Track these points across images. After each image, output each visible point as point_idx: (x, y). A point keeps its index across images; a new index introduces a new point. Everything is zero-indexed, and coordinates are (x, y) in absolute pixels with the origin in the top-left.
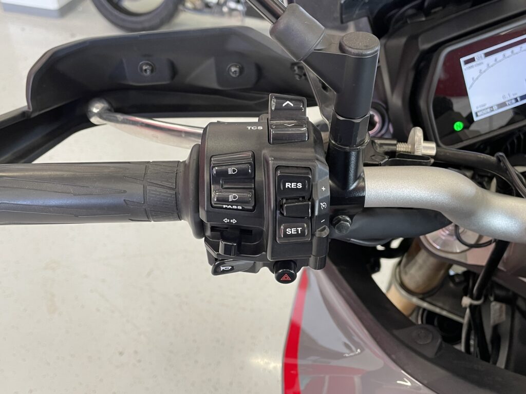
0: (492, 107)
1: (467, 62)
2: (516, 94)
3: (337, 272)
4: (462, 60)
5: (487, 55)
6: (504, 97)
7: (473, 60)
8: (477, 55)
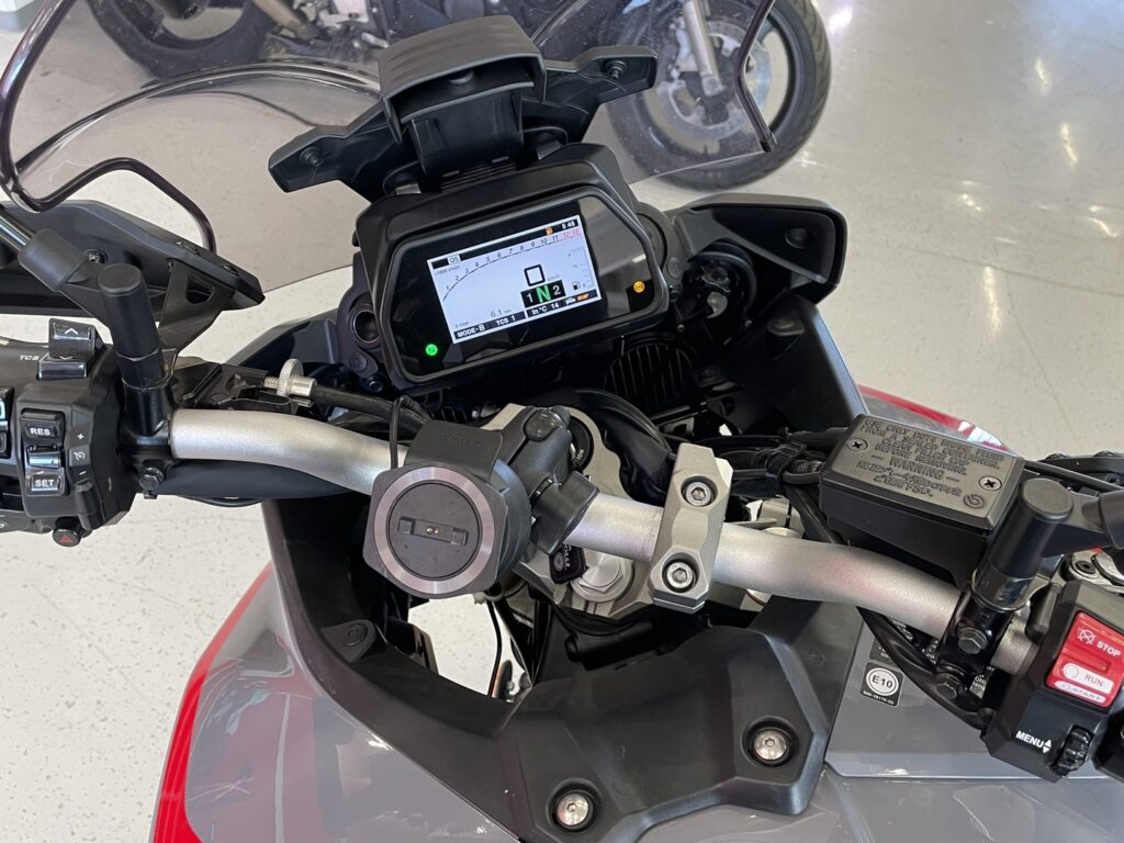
0: (477, 326)
1: (436, 265)
2: (509, 311)
3: (285, 547)
4: (430, 262)
5: (463, 257)
6: (493, 314)
7: (445, 262)
8: (453, 257)
